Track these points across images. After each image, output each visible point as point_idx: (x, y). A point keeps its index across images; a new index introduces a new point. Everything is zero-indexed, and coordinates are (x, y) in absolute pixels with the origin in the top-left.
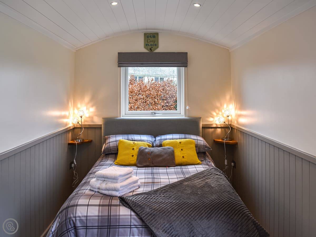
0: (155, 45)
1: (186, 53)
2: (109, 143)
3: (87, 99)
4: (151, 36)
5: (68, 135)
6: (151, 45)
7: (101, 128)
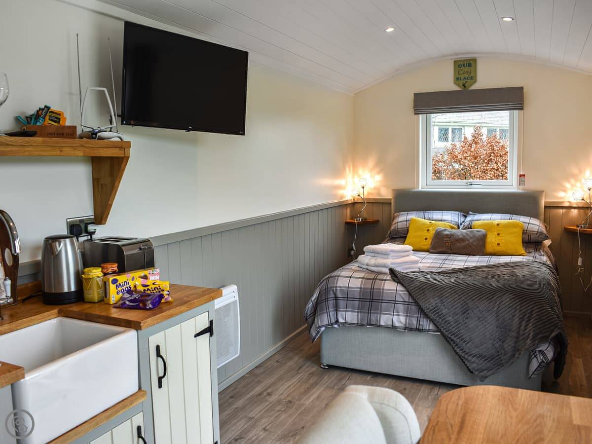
0: (472, 78)
1: (522, 88)
2: (398, 222)
3: (371, 162)
4: (464, 65)
5: (345, 211)
6: (465, 78)
7: (391, 203)
